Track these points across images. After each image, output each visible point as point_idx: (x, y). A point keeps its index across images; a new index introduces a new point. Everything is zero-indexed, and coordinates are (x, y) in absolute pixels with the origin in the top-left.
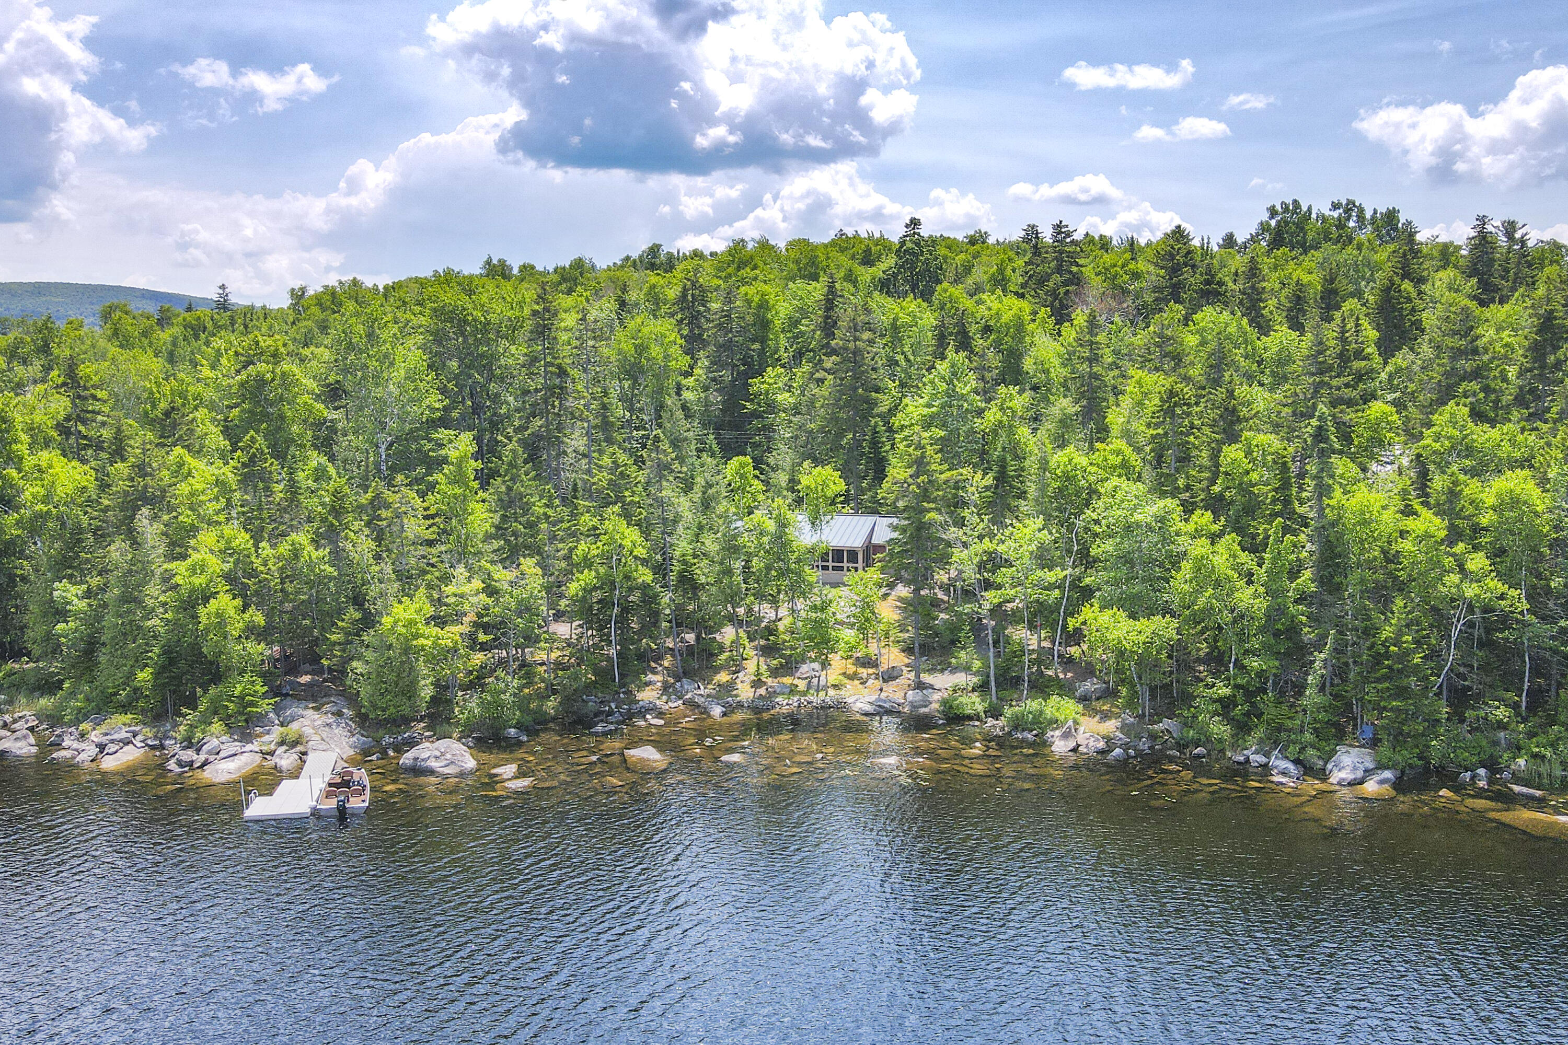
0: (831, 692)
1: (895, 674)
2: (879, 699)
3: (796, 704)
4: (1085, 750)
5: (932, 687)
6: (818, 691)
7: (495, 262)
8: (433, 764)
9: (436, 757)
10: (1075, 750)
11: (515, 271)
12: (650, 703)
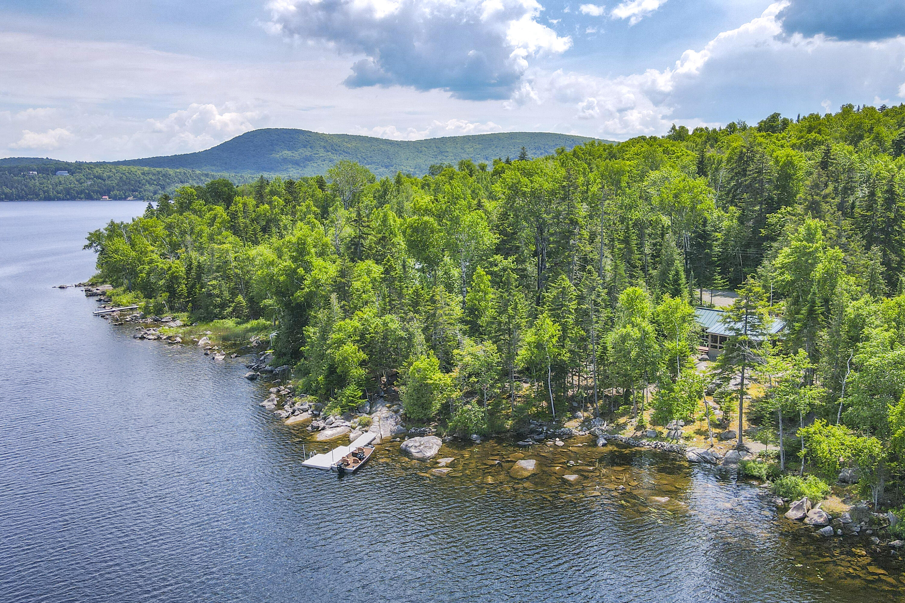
0: (681, 441)
1: (730, 436)
2: (706, 453)
3: (653, 446)
4: (808, 522)
5: (747, 450)
6: (672, 439)
7: (677, 128)
8: (413, 450)
9: (416, 447)
10: (801, 519)
11: (690, 133)
12: (569, 430)
